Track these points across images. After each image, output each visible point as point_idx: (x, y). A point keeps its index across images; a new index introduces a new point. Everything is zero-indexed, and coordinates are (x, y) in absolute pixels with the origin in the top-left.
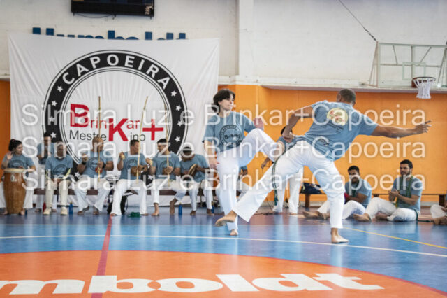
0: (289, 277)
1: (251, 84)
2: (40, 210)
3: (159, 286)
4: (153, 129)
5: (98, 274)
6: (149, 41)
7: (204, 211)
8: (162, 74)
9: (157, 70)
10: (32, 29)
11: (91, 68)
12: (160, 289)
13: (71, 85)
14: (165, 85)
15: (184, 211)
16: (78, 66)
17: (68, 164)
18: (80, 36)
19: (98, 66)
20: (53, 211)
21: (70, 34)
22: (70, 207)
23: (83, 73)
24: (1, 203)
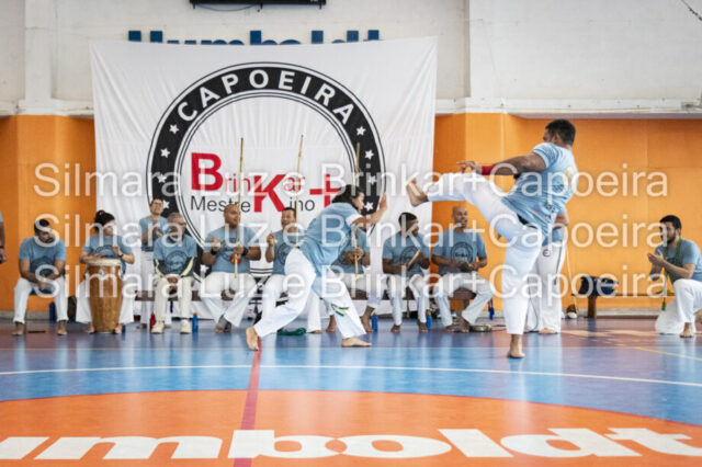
0: (564, 434)
1: (491, 111)
2: (145, 325)
3: (344, 447)
4: (327, 192)
5: (242, 429)
6: (317, 46)
7: (414, 326)
8: (341, 99)
9: (333, 93)
10: (127, 33)
11: (223, 94)
12: (346, 452)
13: (191, 122)
14: (346, 117)
15: (381, 325)
16: (203, 91)
17: (189, 251)
18: (205, 42)
19: (235, 89)
20: (166, 327)
21: (189, 38)
22: (194, 320)
23: (212, 102)
24: (83, 315)
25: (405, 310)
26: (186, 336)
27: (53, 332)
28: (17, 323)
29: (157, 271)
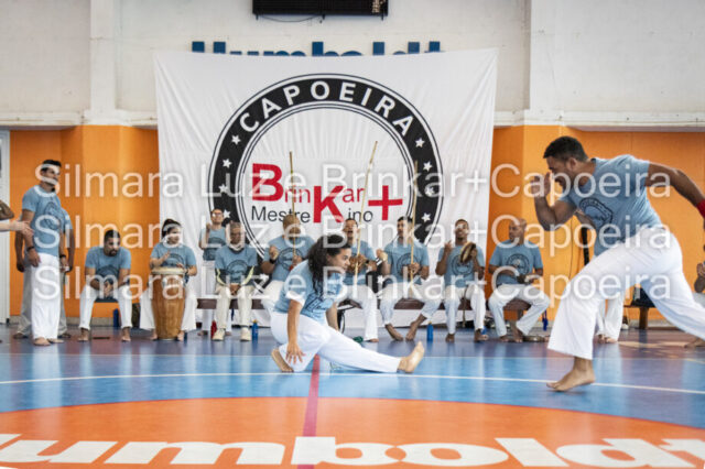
0: (618, 444)
1: (549, 124)
2: (207, 333)
3: (403, 455)
4: (385, 203)
5: (304, 435)
6: (378, 58)
7: (471, 336)
8: (400, 110)
9: (393, 104)
10: (191, 44)
11: (284, 105)
12: (405, 460)
13: (252, 133)
14: (405, 129)
15: (437, 335)
16: (265, 101)
17: (249, 260)
18: (267, 53)
19: (297, 100)
20: (227, 334)
21: (251, 50)
22: (254, 327)
23: (273, 113)
24: (147, 322)
25: (461, 320)
26: (246, 344)
27: (117, 337)
28: (83, 329)
29: (219, 280)
